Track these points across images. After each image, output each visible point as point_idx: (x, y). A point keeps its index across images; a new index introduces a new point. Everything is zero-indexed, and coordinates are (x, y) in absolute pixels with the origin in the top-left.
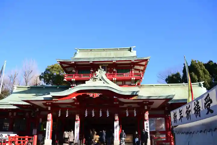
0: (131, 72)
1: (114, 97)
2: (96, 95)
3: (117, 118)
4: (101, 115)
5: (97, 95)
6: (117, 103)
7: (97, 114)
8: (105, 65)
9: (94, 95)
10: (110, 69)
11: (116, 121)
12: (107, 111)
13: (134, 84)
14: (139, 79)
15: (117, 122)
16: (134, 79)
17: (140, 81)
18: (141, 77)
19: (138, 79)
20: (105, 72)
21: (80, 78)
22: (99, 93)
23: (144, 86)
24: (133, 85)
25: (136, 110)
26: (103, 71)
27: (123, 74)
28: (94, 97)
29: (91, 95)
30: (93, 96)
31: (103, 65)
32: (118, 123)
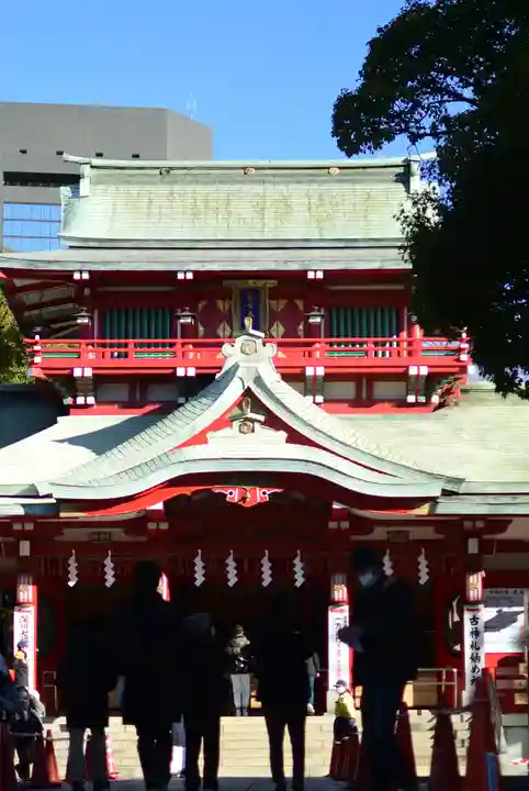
0: (404, 334)
1: (336, 506)
2: (254, 495)
3: (340, 592)
4: (267, 580)
5: (260, 495)
6: (345, 525)
7: (249, 572)
8: (260, 283)
9: (249, 495)
10: (287, 306)
11: (337, 604)
12: (297, 561)
13: (422, 399)
14: (453, 374)
15: (342, 611)
16: (424, 371)
17: (456, 379)
18: (458, 360)
19: (446, 375)
20: (271, 350)
21: (122, 362)
22: (268, 487)
23: (476, 390)
24: (416, 404)
25: (426, 558)
26: (259, 341)
27: (361, 344)
28: (246, 505)
29: (233, 494)
30: (244, 499)
31: (251, 282)
32: (347, 614)
